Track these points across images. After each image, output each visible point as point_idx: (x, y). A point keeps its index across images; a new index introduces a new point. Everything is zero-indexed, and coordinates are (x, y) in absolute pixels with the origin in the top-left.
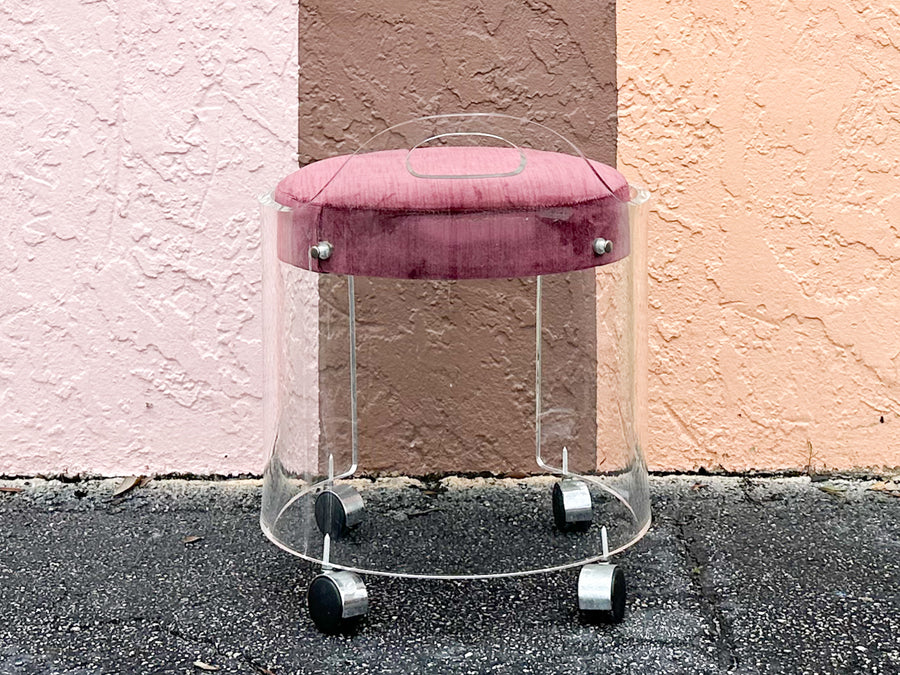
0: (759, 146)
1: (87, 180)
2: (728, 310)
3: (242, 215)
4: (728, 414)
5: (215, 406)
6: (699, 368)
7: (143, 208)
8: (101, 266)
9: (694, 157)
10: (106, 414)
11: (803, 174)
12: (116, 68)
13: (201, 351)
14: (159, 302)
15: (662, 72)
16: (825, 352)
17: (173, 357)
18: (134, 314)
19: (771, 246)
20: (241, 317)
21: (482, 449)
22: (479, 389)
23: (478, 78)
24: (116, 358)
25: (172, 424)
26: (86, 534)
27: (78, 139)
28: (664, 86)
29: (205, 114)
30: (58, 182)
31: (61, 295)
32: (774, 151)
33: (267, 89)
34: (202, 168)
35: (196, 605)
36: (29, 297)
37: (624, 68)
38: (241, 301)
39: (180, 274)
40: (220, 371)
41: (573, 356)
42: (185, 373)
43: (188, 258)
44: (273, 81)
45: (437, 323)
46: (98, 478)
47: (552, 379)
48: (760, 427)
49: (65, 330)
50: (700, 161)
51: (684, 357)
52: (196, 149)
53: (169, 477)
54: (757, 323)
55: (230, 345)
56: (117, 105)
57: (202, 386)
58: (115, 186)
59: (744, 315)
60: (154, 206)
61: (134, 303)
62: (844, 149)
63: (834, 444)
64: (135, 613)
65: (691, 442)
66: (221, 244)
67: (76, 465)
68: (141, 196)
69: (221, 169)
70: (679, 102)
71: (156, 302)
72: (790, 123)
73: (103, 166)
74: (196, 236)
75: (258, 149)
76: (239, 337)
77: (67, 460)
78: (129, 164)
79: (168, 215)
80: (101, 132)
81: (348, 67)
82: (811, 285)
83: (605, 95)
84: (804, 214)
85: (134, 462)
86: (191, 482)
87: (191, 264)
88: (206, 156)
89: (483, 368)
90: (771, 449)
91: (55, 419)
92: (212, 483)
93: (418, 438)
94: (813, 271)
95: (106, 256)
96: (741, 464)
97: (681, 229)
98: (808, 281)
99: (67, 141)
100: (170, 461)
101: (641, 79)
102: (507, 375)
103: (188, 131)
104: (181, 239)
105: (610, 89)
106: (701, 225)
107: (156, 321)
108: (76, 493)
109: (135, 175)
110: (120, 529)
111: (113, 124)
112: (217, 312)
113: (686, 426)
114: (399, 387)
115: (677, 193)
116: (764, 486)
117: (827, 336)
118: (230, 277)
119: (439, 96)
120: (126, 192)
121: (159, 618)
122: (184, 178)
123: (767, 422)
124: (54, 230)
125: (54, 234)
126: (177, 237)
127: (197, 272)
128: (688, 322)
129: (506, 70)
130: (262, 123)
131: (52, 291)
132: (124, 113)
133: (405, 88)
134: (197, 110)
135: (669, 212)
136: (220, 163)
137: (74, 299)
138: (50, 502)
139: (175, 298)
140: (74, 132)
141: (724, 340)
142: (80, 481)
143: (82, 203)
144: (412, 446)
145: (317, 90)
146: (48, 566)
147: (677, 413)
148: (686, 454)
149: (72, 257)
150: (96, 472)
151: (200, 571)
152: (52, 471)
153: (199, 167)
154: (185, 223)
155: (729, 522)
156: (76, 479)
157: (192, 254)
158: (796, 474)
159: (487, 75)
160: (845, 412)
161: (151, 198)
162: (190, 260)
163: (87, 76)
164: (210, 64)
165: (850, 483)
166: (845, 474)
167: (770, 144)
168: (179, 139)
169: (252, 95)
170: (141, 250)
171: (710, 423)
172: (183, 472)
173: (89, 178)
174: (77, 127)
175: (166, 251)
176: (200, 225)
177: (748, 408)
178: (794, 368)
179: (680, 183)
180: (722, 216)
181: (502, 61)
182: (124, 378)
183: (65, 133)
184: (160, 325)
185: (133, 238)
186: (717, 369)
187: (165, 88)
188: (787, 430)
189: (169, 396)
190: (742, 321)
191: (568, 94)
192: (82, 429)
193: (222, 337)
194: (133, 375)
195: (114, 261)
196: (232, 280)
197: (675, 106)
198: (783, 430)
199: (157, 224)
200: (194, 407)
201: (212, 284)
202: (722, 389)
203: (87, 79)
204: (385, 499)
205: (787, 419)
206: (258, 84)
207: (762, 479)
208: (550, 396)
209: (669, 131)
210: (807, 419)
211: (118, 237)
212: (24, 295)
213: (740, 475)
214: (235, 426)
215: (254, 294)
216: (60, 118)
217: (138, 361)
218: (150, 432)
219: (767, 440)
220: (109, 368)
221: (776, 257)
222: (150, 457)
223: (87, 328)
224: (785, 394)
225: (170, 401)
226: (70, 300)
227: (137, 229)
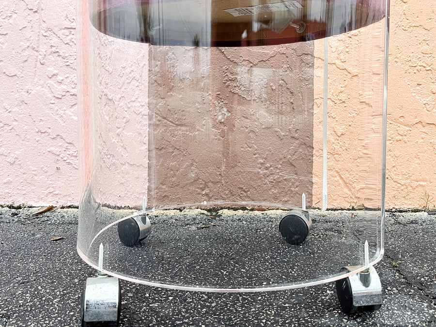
0: (403, 26)
1: (22, 43)
7: (53, 59)
8: (31, 91)
10: (34, 172)
11: (427, 42)
14: (63, 112)
17: (71, 142)
18: (48, 118)
19: (408, 83)
21: (241, 195)
22: (239, 162)
24: (39, 142)
25: (71, 179)
27: (17, 20)
30: (6, 44)
31: (9, 107)
32: (412, 28)
39: (74, 97)
42: (78, 151)
46: (30, 207)
47: (281, 156)
48: (399, 185)
49: (11, 127)
54: (399, 126)
56: (38, 1)
58: (38, 47)
59: (391, 122)
60: (60, 59)
61: (49, 112)
67: (19, 200)
68: (52, 53)
71: (61, 112)
72: (421, 12)
73: (31, 35)
77: (14, 197)
78: (45, 34)
79: (68, 64)
80: (29, 16)
82: (431, 105)
84: (428, 65)
85: (50, 199)
90: (404, 197)
91: (7, 175)
93: (207, 189)
94: (431, 97)
95: (33, 86)
98: (429, 103)
99: (11, 21)
100: (70, 199)
102: (255, 155)
104: (75, 77)
107: (61, 122)
108: (12, 214)
109: (48, 40)
111: (36, 12)
114: (197, 160)
116: (403, 216)
120: (44, 50)
122: (76, 43)
123: (403, 182)
124: (5, 70)
125: (4, 73)
126: (72, 76)
131: (4, 104)
132: (42, 5)
137: (16, 109)
139: (72, 110)
140: (14, 16)
142: (21, 208)
143: (19, 56)
144: (204, 193)
149: (14, 86)
150: (30, 203)
152: (6, 203)
156: (19, 208)
158: (418, 211)
161: (58, 53)
167: (410, 24)
168: (72, 21)
170: (52, 83)
172: (77, 205)
174: (16, 13)
175: (67, 83)
177: (392, 174)
178: (419, 152)
182: (44, 153)
183: (10, 17)
185: (48, 76)
188: (414, 187)
189: (69, 163)
190: (390, 125)
192: (22, 181)
194: (49, 151)
195: (36, 89)
198: (411, 186)
199: (61, 69)
205: (414, 180)
207: (399, 213)
208: (280, 166)
210: (423, 180)
211: (39, 75)
216: (7, 8)
217: (51, 144)
218: (59, 182)
219: (402, 192)
220: (36, 147)
221: (411, 89)
222: (59, 196)
223: (23, 126)
224: (414, 166)
225: (69, 166)
226: (14, 110)
227: (50, 71)
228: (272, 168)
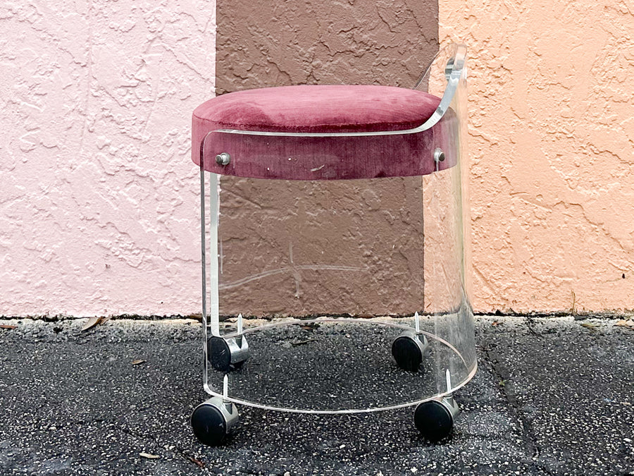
0: (537, 84)
1: (65, 106)
2: (516, 198)
3: (175, 130)
4: (516, 272)
5: (155, 266)
6: (496, 239)
7: (105, 125)
8: (75, 166)
9: (493, 91)
10: (76, 272)
11: (568, 103)
12: (87, 26)
13: (145, 227)
14: (116, 192)
15: (470, 31)
16: (584, 228)
17: (125, 231)
18: (97, 200)
19: (546, 153)
20: (174, 203)
21: (343, 298)
22: (341, 255)
23: (343, 35)
24: (84, 232)
25: (124, 279)
26: (61, 358)
27: (59, 76)
28: (471, 41)
29: (150, 59)
30: (45, 106)
31: (46, 187)
32: (548, 87)
33: (194, 41)
34: (147, 97)
35: (141, 410)
36: (23, 188)
37: (444, 28)
38: (174, 192)
39: (131, 172)
40: (159, 241)
41: (406, 231)
42: (134, 243)
43: (136, 161)
44: (198, 36)
45: (313, 208)
46: (70, 319)
48: (539, 282)
49: (48, 213)
50: (497, 93)
51: (485, 232)
52: (143, 83)
53: (122, 317)
54: (537, 208)
55: (166, 223)
56: (87, 53)
57: (146, 252)
58: (86, 110)
59: (527, 202)
60: (113, 124)
61: (98, 193)
62: (597, 86)
63: (590, 293)
64: (96, 417)
65: (490, 292)
66: (160, 151)
67: (55, 309)
68: (103, 117)
69: (160, 98)
70: (482, 52)
71: (113, 192)
72: (559, 67)
73: (77, 95)
74: (142, 145)
75: (187, 84)
76: (172, 217)
77: (48, 305)
78: (95, 94)
79: (123, 131)
80: (76, 72)
81: (251, 26)
82: (574, 181)
83: (431, 47)
84: (569, 131)
85: (97, 307)
86: (137, 321)
87: (139, 165)
88: (150, 89)
89: (344, 240)
90: (546, 297)
91: (40, 277)
92: (152, 322)
93: (300, 290)
94: (575, 171)
95: (78, 160)
96: (525, 308)
97: (483, 141)
98: (572, 178)
99: (52, 78)
100: (122, 306)
101: (456, 36)
102: (360, 245)
103: (137, 71)
104: (132, 148)
105: (434, 43)
106: (497, 139)
107: (113, 206)
108: (54, 329)
109: (99, 102)
110: (86, 355)
111: (85, 66)
112: (156, 199)
113: (487, 281)
115: (480, 116)
116: (542, 323)
117: (585, 217)
118: (166, 174)
119: (315, 47)
120: (93, 114)
121: (114, 420)
122: (134, 104)
123: (543, 278)
124: (42, 140)
125: (41, 143)
126: (129, 146)
127: (143, 171)
128: (489, 207)
129: (362, 29)
130: (191, 66)
131: (40, 184)
132: (93, 58)
133: (291, 41)
134: (144, 56)
135: (476, 129)
136: (160, 93)
137: (55, 190)
138: (36, 336)
139: (127, 189)
140: (57, 71)
141: (513, 219)
142: (57, 320)
143: (62, 122)
144: (297, 296)
145: (229, 42)
146: (33, 381)
147: (481, 272)
148: (487, 301)
149: (54, 160)
150: (69, 314)
151: (144, 386)
152: (38, 314)
153: (145, 97)
154: (135, 136)
155: (521, 348)
156: (55, 320)
157: (139, 158)
158: (564, 315)
159: (348, 33)
160: (598, 271)
161: (111, 118)
162: (138, 162)
163: (67, 32)
164: (154, 24)
165: (602, 321)
166: (598, 315)
167: (545, 82)
168: (131, 77)
169: (183, 46)
170: (103, 155)
171: (503, 278)
172: (131, 314)
173: (67, 104)
174: (58, 68)
175: (121, 156)
176: (145, 137)
177: (530, 268)
178: (562, 240)
179: (483, 109)
180: (511, 132)
181: (359, 23)
182: (90, 247)
183: (50, 72)
185: (98, 146)
186: (509, 240)
187: (121, 41)
188: (558, 283)
189: (122, 259)
190: (526, 206)
191: (405, 46)
192: (60, 283)
193: (160, 217)
194: (97, 244)
195: (82, 163)
196: (168, 177)
197: (479, 55)
198: (554, 283)
199: (115, 137)
200: (139, 267)
201: (154, 179)
202: (512, 254)
203: (67, 34)
204: (276, 333)
205: (557, 276)
206: (187, 38)
207: (540, 319)
208: (390, 259)
209: (475, 73)
210: (568, 276)
211: (87, 146)
212: (19, 187)
213: (524, 316)
214: (169, 281)
215: (183, 186)
216: (47, 62)
217: (100, 234)
218: (108, 285)
219: (543, 290)
220: (80, 239)
221: (550, 161)
222: (108, 303)
223: (64, 211)
224: (556, 258)
225: (122, 263)
226: (52, 191)
227: (100, 140)
228: (380, 262)
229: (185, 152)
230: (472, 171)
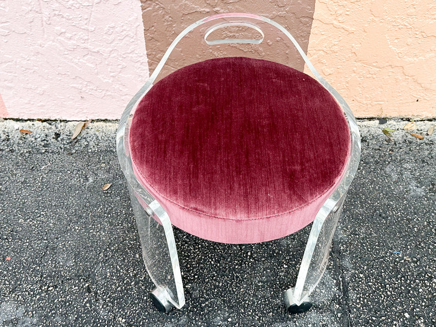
1: (24, 7)
2: (359, 63)
3: (113, 24)
4: (348, 100)
5: (113, 98)
7: (58, 20)
8: (43, 45)
10: (63, 100)
11: (415, 6)
13: (102, 79)
16: (400, 78)
17: (89, 81)
19: (388, 38)
20: (119, 66)
24: (62, 81)
25: (95, 103)
30: (8, 7)
31: (26, 56)
34: (86, 3)
36: (10, 57)
39: (85, 49)
42: (97, 87)
43: (88, 43)
48: (361, 104)
53: (98, 120)
54: (371, 68)
55: (116, 77)
57: (106, 91)
58: (40, 10)
59: (366, 66)
60: (64, 20)
61: (65, 60)
63: (393, 108)
66: (104, 37)
68: (55, 15)
69: (97, 3)
71: (76, 60)
74: (90, 34)
76: (120, 74)
77: (49, 114)
79: (73, 24)
82: (403, 53)
85: (80, 115)
87: (90, 45)
90: (364, 111)
91: (39, 101)
94: (406, 48)
95: (44, 41)
97: (343, 31)
100: (97, 115)
106: (354, 30)
107: (78, 67)
109: (49, 5)
112: (107, 64)
115: (345, 16)
117: (403, 73)
118: (111, 51)
120: (47, 13)
122: (77, 7)
123: (365, 102)
124: (13, 30)
126: (80, 34)
127: (94, 48)
128: (338, 68)
131: (21, 54)
135: (340, 24)
139: (85, 58)
142: (57, 121)
143: (24, 18)
150: (64, 118)
152: (44, 118)
154: (83, 27)
156: (55, 120)
157: (89, 41)
158: (373, 119)
160: (402, 98)
161: (62, 16)
165: (395, 121)
166: (394, 118)
170: (62, 39)
172: (103, 118)
175: (76, 39)
177: (358, 98)
178: (383, 84)
179: (348, 11)
180: (366, 26)
182: (68, 88)
184: (79, 69)
185: (57, 34)
186: (347, 85)
188: (373, 105)
189: (91, 94)
190: (365, 68)
192: (53, 104)
193: (112, 74)
194: (72, 87)
195: (48, 43)
196: (113, 52)
198: (371, 105)
199: (68, 28)
200: (104, 98)
201: (103, 53)
205: (374, 101)
211: (49, 33)
212: (7, 56)
215: (125, 58)
217: (73, 82)
218: (85, 106)
219: (363, 108)
220: (59, 84)
225: (92, 96)
226: (31, 59)
227: (57, 30)
229: (122, 38)
230: (331, 49)
